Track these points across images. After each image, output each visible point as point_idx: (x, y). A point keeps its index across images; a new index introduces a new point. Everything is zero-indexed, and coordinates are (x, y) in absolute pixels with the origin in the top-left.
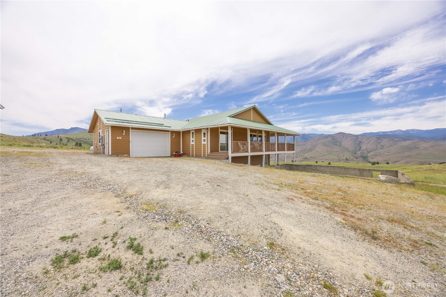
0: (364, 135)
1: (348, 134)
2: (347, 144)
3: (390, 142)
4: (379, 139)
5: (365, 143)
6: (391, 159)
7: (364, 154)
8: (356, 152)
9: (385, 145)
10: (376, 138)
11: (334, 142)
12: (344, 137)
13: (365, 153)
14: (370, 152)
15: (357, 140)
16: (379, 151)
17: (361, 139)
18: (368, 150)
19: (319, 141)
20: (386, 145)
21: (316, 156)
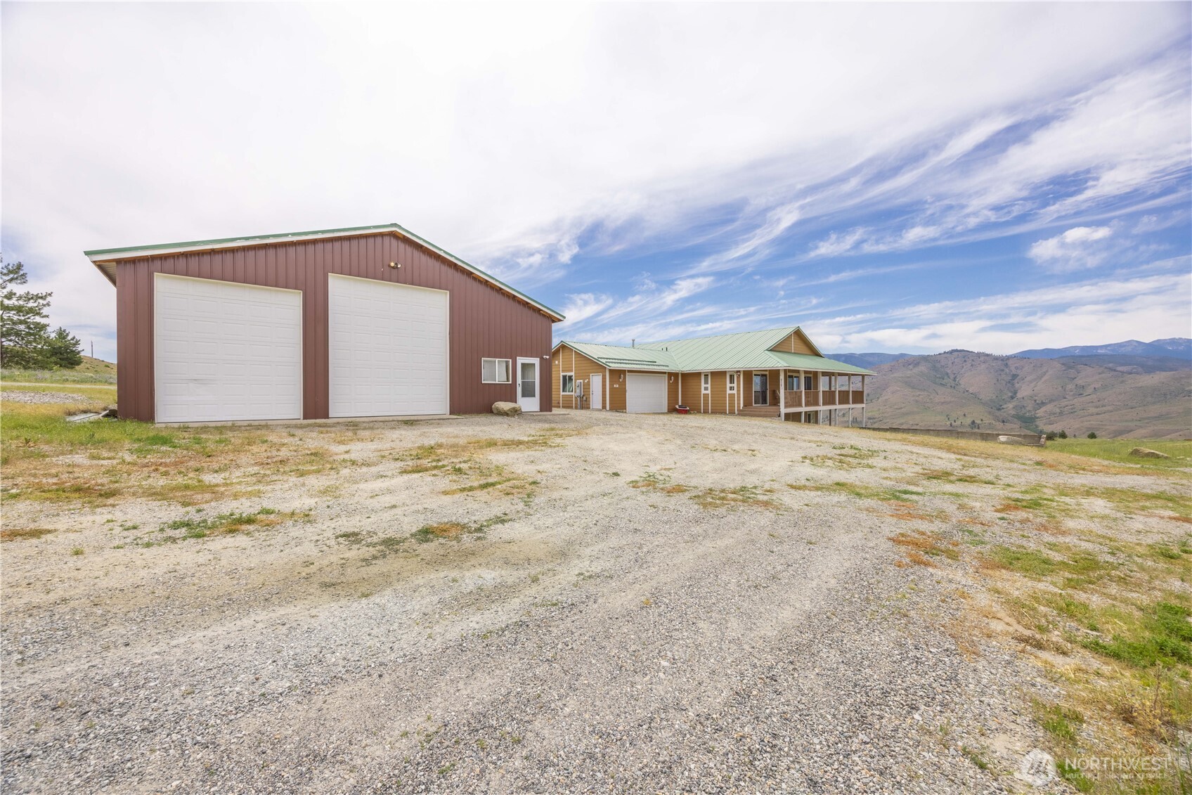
0: (1026, 356)
1: (979, 355)
2: (976, 382)
3: (1103, 375)
4: (1070, 368)
5: (1028, 378)
6: (1105, 425)
7: (1024, 411)
8: (1001, 403)
9: (1089, 385)
10: (1063, 364)
11: (937, 376)
12: (965, 361)
13: (1028, 409)
14: (1043, 404)
15: (1003, 370)
16: (1071, 402)
17: (1017, 368)
18: (1036, 398)
19: (893, 373)
20: (1093, 386)
21: (886, 415)
